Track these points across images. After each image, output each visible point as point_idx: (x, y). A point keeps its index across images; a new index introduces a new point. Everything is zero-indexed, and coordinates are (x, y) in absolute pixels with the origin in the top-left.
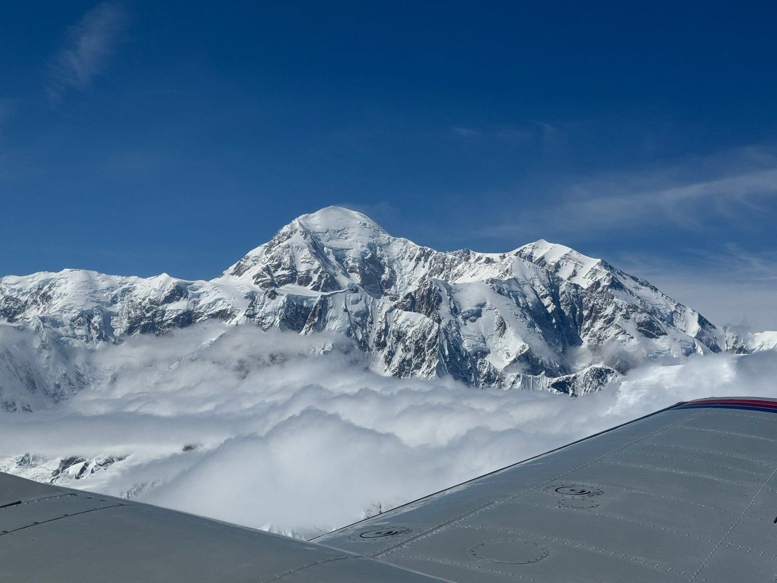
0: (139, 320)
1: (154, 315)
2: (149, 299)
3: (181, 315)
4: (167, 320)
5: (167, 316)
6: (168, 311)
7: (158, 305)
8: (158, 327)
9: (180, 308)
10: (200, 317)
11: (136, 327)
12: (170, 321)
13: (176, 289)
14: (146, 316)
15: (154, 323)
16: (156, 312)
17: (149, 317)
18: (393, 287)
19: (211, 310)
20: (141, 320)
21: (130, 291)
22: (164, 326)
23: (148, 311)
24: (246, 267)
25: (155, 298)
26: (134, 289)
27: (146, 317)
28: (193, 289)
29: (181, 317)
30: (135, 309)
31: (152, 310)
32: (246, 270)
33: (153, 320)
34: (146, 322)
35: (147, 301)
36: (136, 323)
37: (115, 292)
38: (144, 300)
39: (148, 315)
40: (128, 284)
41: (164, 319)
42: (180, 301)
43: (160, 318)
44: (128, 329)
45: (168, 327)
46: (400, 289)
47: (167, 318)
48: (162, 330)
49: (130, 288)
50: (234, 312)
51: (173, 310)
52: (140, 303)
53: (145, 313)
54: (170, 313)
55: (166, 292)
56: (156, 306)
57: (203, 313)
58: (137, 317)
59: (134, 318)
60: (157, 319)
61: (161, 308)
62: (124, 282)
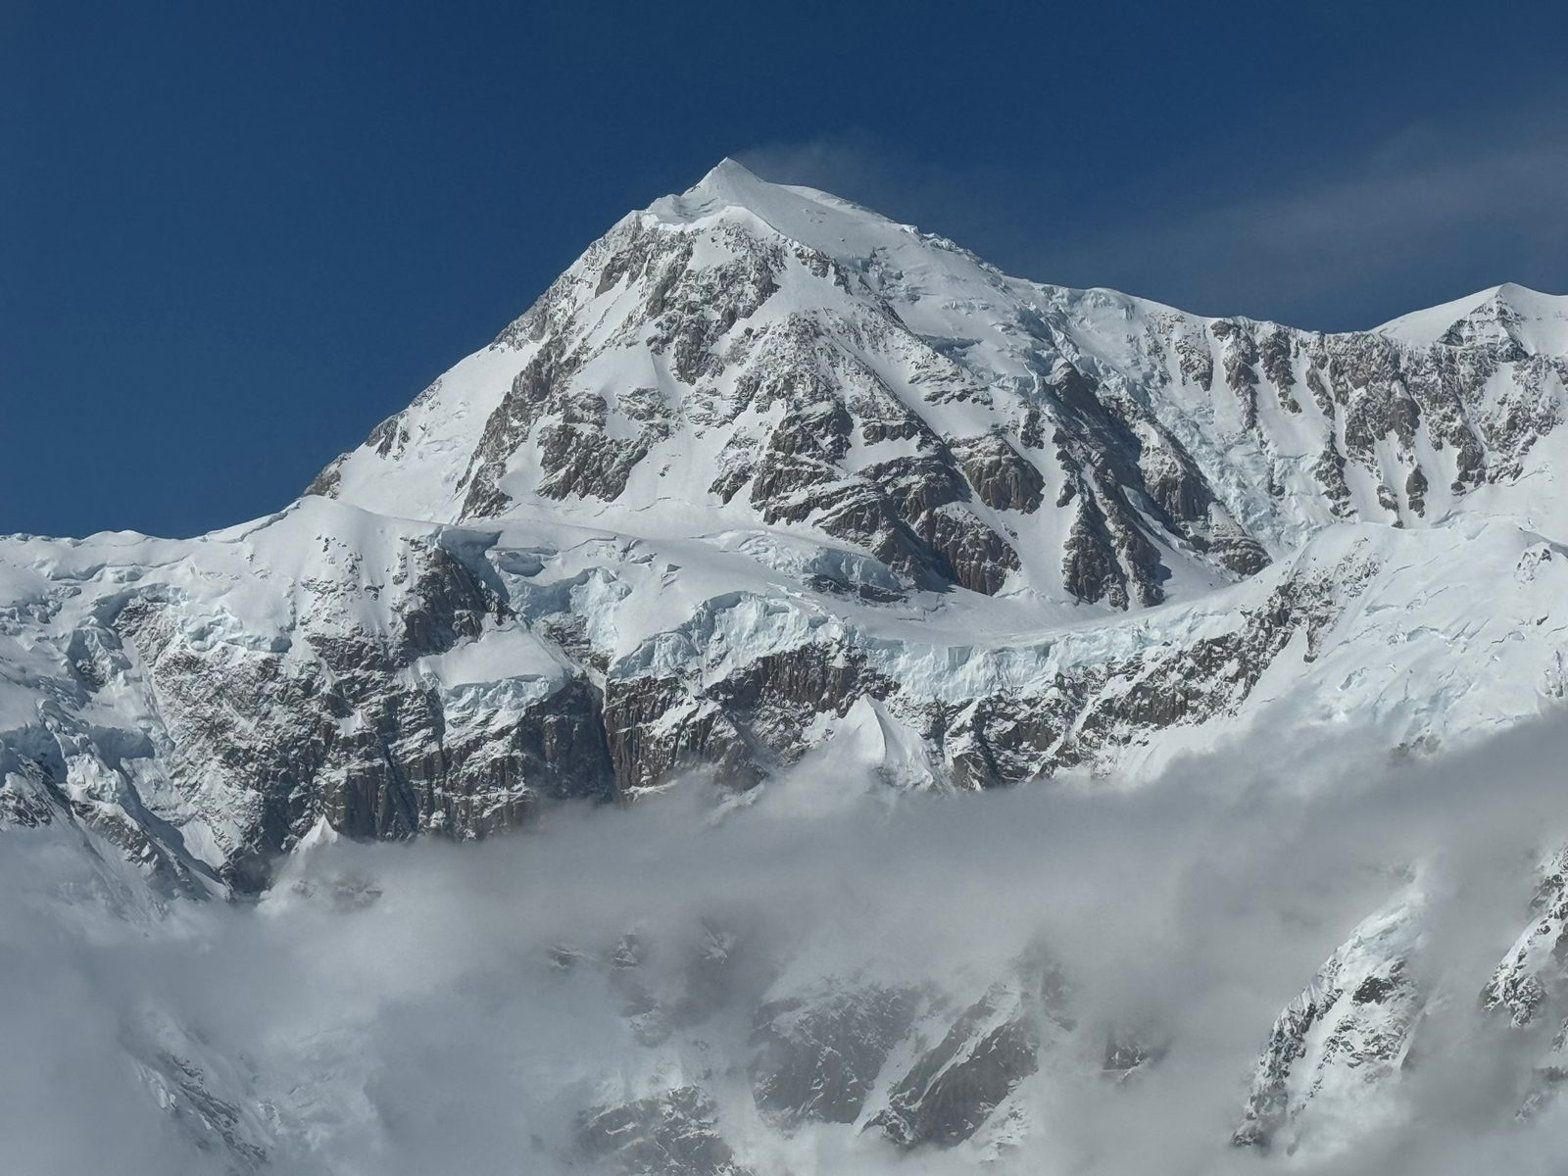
0: (304, 758)
1: (387, 727)
2: (318, 641)
3: (542, 708)
4: (477, 744)
5: (463, 721)
6: (458, 693)
7: (389, 668)
8: (429, 786)
9: (530, 672)
10: (665, 705)
11: (299, 805)
12: (498, 750)
13: (446, 571)
14: (342, 733)
15: (398, 772)
16: (393, 704)
17: (363, 739)
18: (1212, 507)
19: (705, 661)
20: (314, 758)
21: (135, 611)
22: (471, 779)
23: (339, 705)
24: (620, 448)
25: (358, 631)
26: (157, 597)
27: (347, 743)
28: (522, 567)
29: (551, 719)
30: (252, 704)
31: (358, 698)
32: (632, 462)
33: (387, 755)
34: (355, 764)
35: (301, 652)
36: (289, 782)
37: (65, 625)
38: (282, 646)
39: (354, 724)
40: (109, 574)
41: (453, 737)
42: (484, 638)
43: (428, 739)
44: (259, 817)
45: (503, 782)
46: (1246, 514)
47: (471, 731)
48: (468, 804)
49: (133, 594)
50: (863, 657)
51: (487, 688)
52: (268, 670)
53: (325, 715)
54: (475, 702)
55: (395, 594)
56: (378, 675)
57: (672, 684)
58: (284, 747)
59: (270, 753)
60: (412, 745)
61: (407, 680)
62: (83, 569)
